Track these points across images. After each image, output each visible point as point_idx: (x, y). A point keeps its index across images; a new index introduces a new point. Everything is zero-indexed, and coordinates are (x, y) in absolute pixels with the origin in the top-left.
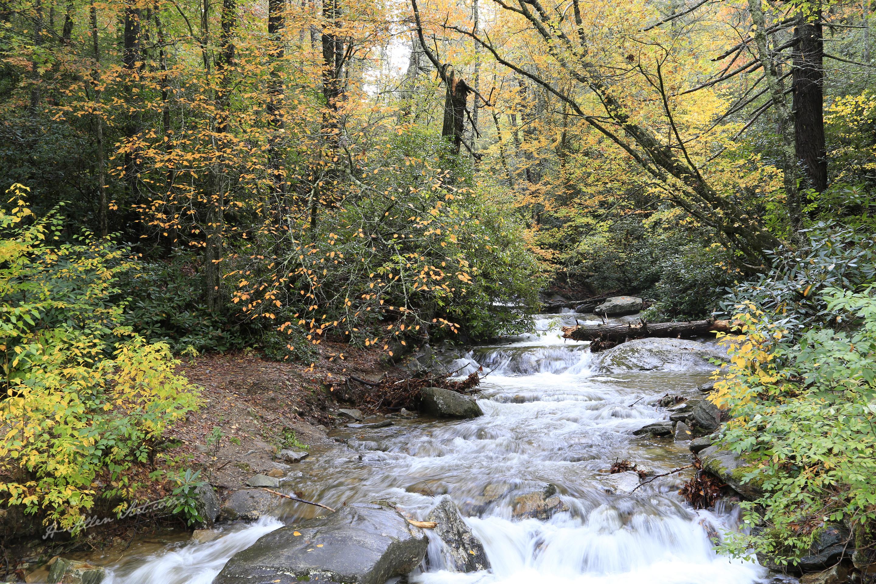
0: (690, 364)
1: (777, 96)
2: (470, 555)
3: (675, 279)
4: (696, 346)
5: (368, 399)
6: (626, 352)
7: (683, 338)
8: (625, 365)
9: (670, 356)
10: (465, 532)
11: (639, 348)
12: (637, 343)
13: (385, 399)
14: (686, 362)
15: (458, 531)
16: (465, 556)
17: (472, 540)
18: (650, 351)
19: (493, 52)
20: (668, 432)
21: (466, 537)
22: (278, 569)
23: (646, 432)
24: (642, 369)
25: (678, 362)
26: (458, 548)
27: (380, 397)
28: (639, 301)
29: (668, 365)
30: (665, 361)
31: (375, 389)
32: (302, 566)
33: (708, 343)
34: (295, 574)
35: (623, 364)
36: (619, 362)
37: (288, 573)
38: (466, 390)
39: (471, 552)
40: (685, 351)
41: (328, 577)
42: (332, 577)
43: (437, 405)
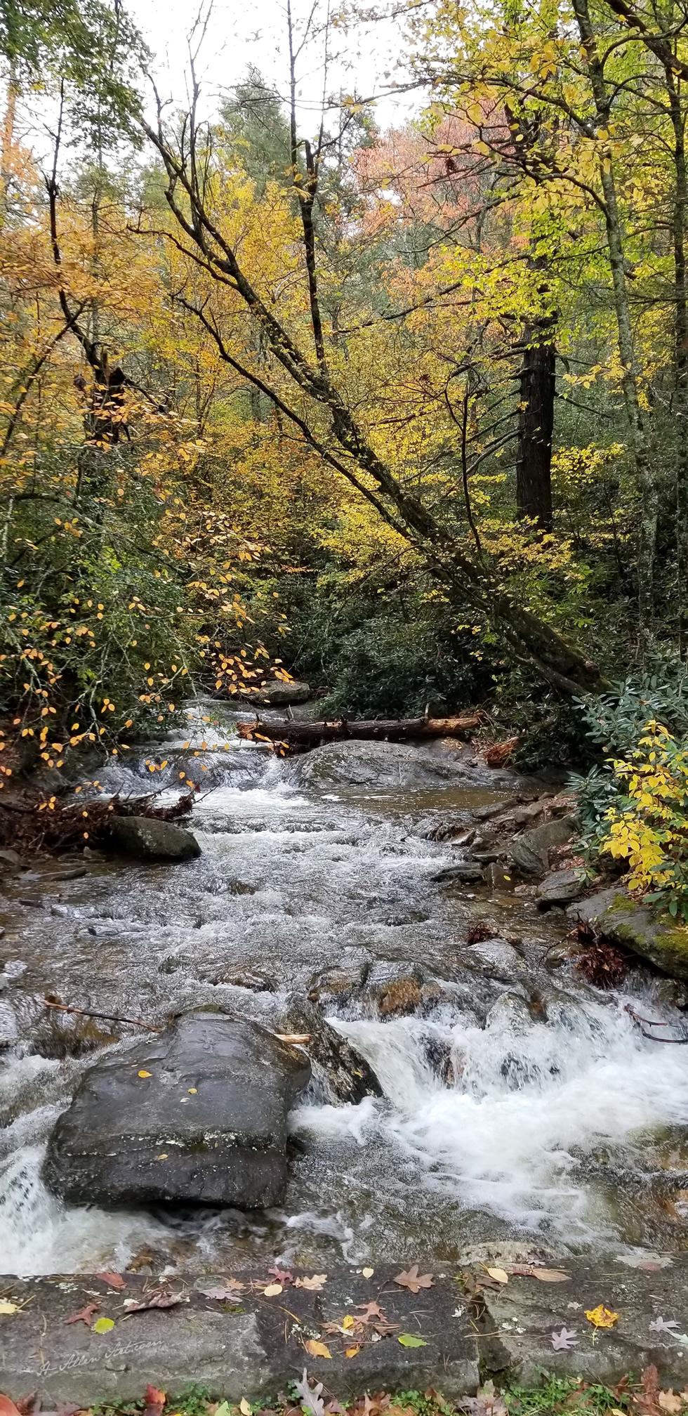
0: (410, 776)
1: (643, 456)
2: (355, 1077)
3: (364, 662)
4: (411, 752)
5: (20, 834)
6: (329, 760)
7: (392, 740)
8: (332, 777)
9: (385, 766)
10: (341, 1044)
11: (345, 753)
12: (340, 747)
13: (48, 834)
14: (405, 774)
15: (331, 1043)
16: (349, 1079)
17: (352, 1053)
18: (360, 758)
19: (219, 341)
20: (480, 878)
21: (343, 1051)
22: (156, 1137)
23: (451, 878)
24: (352, 781)
25: (395, 773)
26: (336, 1069)
27: (39, 830)
28: (305, 687)
29: (384, 777)
30: (379, 771)
31: (27, 818)
32: (192, 1128)
33: (422, 748)
34: (184, 1141)
35: (329, 776)
36: (323, 771)
37: (173, 1142)
38: (175, 818)
39: (354, 1072)
40: (400, 759)
41: (231, 1141)
42: (237, 1141)
43: (143, 842)
